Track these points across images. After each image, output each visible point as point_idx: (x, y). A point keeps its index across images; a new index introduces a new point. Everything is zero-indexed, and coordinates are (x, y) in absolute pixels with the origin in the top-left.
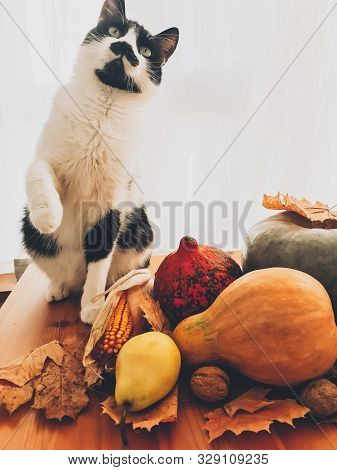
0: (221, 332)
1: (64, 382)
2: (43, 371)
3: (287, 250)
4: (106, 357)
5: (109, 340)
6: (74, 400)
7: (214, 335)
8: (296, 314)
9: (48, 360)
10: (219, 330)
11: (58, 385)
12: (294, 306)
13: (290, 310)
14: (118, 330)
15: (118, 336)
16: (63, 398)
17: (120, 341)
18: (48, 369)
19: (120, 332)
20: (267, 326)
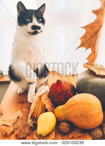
0: (68, 114)
1: (23, 124)
2: (17, 121)
3: (89, 86)
4: (35, 119)
5: (36, 113)
6: (26, 131)
7: (66, 114)
8: (90, 112)
9: (18, 117)
10: (67, 113)
11: (21, 126)
12: (89, 109)
13: (88, 110)
14: (38, 109)
15: (38, 112)
16: (23, 130)
17: (39, 113)
18: (18, 120)
19: (39, 110)
20: (81, 114)
